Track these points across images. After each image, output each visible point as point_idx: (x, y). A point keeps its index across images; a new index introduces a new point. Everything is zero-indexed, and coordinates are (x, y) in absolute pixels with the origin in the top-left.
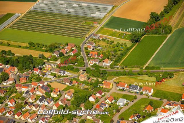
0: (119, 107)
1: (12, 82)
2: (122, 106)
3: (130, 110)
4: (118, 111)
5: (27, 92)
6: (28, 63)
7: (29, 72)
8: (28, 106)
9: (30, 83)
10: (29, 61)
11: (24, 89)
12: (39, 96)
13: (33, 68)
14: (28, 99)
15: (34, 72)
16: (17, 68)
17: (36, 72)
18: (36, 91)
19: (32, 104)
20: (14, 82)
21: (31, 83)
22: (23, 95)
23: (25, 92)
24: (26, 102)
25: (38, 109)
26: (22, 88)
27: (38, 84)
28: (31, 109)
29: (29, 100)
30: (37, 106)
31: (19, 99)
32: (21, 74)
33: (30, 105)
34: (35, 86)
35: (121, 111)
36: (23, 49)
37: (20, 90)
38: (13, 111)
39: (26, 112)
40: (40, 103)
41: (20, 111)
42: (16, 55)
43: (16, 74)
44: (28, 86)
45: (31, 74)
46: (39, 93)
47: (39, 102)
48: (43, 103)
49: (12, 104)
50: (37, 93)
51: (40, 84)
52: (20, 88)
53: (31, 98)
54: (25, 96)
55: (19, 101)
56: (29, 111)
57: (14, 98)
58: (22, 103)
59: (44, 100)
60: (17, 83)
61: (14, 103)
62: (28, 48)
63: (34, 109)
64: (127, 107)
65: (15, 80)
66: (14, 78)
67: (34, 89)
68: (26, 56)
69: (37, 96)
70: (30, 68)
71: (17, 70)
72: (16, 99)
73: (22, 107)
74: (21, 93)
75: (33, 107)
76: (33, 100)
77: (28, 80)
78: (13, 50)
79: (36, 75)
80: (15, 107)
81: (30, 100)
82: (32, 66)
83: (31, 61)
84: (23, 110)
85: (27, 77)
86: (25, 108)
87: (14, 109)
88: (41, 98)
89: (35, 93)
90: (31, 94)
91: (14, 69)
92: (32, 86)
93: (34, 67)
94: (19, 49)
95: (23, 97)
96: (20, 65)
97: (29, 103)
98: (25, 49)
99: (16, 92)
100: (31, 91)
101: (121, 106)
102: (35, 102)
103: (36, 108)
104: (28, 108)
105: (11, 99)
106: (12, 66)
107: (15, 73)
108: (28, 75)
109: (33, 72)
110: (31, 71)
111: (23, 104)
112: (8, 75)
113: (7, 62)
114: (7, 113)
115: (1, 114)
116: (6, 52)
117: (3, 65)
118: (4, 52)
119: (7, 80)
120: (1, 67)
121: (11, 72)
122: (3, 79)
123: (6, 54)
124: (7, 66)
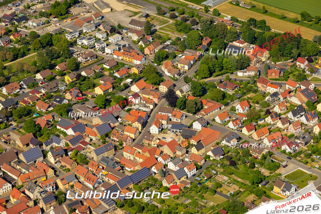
1: (253, 73)
5: (275, 94)
6: (290, 45)
7: (289, 62)
8: (269, 117)
9: (284, 82)
10: (293, 43)
11: (272, 89)
12: (294, 106)
13: (296, 56)
14: (274, 106)
15: (298, 63)
16: (268, 52)
17: (301, 64)
18: (291, 97)
19: (278, 116)
20: (256, 74)
21: (286, 82)
22: (267, 98)
23: (272, 93)
24: (268, 110)
25: (286, 125)
26: (268, 87)
27: (298, 85)
28: (274, 124)
29: (275, 108)
30: (286, 121)
31: (258, 103)
32: (273, 63)
33: (274, 116)
34: (292, 88)
36: (288, 23)
37: (263, 89)
38: (242, 121)
39: (265, 126)
40: (293, 118)
41: (254, 124)
42: (273, 30)
43: (264, 62)
44: (281, 86)
45: (291, 66)
46: (295, 101)
47: (292, 115)
48: (298, 118)
49: (244, 110)
50: (293, 101)
51: (302, 86)
52: (265, 86)
53: (279, 106)
54: (270, 100)
55: (258, 107)
56: (269, 127)
57: (250, 101)
58: (261, 111)
59: (301, 114)
60: (263, 76)
61: (247, 108)
62: (298, 22)
63: (279, 124)
65: (260, 71)
66: (260, 67)
67: (290, 92)
69: (291, 105)
70: (292, 55)
71: (268, 56)
72: (253, 102)
73: (259, 118)
74: (264, 95)
75: (277, 122)
76: (281, 110)
77: (282, 74)
78: (270, 21)
79: (299, 69)
80: (247, 115)
81: (277, 109)
82: (295, 52)
83: (296, 43)
84: (261, 122)
85: (281, 70)
86: (263, 121)
87: (244, 119)
88: (296, 108)
89: (289, 99)
90: (282, 99)
91: (262, 53)
92: (287, 86)
93: (299, 55)
94: (281, 21)
95: (266, 102)
96: (275, 47)
97: (273, 114)
98: (292, 24)
99: (256, 91)
100: (282, 94)
102: (285, 114)
103: (283, 124)
104: (269, 122)
105: (244, 100)
106: (261, 47)
107: (264, 60)
108: (284, 67)
109: (296, 64)
110: (292, 62)
111: (262, 114)
112: (249, 60)
113: (253, 40)
114: (231, 122)
115: (220, 122)
116: (257, 23)
117: (246, 44)
118: (252, 21)
119: (246, 68)
120: (241, 45)
121: (256, 56)
122: (239, 65)
123: (255, 26)
124: (252, 46)
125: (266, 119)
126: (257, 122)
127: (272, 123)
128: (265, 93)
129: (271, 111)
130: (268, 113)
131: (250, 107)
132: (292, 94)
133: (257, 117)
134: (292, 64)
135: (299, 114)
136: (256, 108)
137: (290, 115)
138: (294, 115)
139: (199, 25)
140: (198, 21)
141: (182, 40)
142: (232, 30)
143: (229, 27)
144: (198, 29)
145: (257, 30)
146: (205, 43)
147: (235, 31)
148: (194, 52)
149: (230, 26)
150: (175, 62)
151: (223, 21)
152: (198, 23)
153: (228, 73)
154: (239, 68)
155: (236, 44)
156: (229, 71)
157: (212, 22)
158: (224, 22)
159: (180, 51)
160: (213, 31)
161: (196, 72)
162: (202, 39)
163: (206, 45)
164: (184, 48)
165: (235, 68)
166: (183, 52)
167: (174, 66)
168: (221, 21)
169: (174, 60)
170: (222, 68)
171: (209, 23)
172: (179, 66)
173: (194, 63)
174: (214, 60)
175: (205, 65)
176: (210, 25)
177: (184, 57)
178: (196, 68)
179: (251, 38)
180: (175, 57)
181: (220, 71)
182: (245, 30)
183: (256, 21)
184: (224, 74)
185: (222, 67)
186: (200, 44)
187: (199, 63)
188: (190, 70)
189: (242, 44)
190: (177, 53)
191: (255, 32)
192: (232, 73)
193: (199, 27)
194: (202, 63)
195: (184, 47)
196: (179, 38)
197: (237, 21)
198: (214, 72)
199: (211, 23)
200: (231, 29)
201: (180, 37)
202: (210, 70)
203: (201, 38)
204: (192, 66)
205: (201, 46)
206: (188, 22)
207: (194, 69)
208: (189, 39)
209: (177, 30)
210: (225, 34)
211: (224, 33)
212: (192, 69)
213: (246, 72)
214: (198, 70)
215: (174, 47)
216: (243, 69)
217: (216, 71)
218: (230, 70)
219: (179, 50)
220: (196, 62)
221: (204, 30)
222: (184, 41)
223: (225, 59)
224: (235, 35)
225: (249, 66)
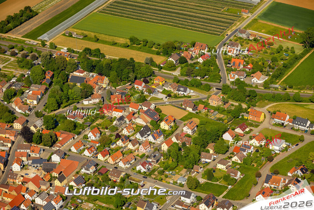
0: (273, 153)
1: (97, 101)
2: (278, 152)
3: (291, 159)
4: (270, 159)
5: (122, 118)
6: (126, 70)
7: (127, 86)
8: (120, 141)
9: (126, 105)
10: (129, 67)
11: (117, 113)
12: (139, 126)
13: (134, 79)
14: (122, 129)
15: (136, 86)
16: (107, 79)
17: (139, 86)
18: (135, 118)
19: (127, 138)
20: (100, 101)
21: (129, 105)
22: (115, 123)
23: (118, 117)
24: (118, 134)
25: (136, 146)
26: (114, 112)
27: (140, 107)
28: (125, 147)
29: (123, 131)
30: (135, 142)
31: (107, 128)
32: (113, 88)
33: (124, 139)
34: (135, 110)
35: (276, 160)
36: (119, 48)
37: (109, 115)
38: (96, 147)
39: (117, 150)
40: (141, 138)
41: (107, 149)
42: (107, 57)
43: (105, 89)
44: (124, 109)
45: (130, 89)
46: (140, 121)
47: (140, 136)
48: (145, 138)
49: (95, 136)
50: (138, 122)
51: (143, 107)
52: (111, 111)
53: (127, 129)
54: (118, 124)
55: (107, 132)
56: (122, 150)
57: (99, 127)
58: (111, 135)
59: (148, 134)
60: (107, 102)
61: (98, 135)
62: (128, 46)
63: (130, 146)
64: (286, 154)
65: (103, 97)
66: (102, 94)
67: (134, 114)
68: (124, 59)
69: (137, 126)
70: (129, 79)
71: (108, 82)
72: (102, 128)
73: (111, 143)
74: (112, 120)
75: (128, 144)
76: (129, 132)
77: (124, 98)
78: (104, 48)
79: (138, 91)
80: (99, 142)
81: (125, 132)
82: (132, 75)
83: (131, 67)
84: (113, 147)
85: (122, 94)
86: (115, 145)
87: (97, 145)
88: (142, 129)
89: (134, 120)
90: (128, 121)
91: (102, 80)
92: (130, 109)
93: (136, 78)
94: (113, 47)
95: (114, 126)
96: (113, 73)
97: (122, 137)
98: (123, 49)
99: (103, 117)
100: (127, 117)
101: (276, 152)
102: (133, 135)
103: (134, 146)
104: (120, 145)
105: (94, 127)
106: (100, 74)
107: (104, 86)
108: (124, 91)
109: (134, 86)
110: (130, 84)
111: (113, 138)
112: (92, 88)
113: (92, 68)
114: (86, 150)
115: (76, 151)
116: (92, 52)
117: (85, 73)
118: (88, 51)
119: (90, 96)
120: (82, 75)
121: (97, 83)
122: (84, 94)
123: (91, 54)
124: (91, 74)
125: (118, 143)
126: (109, 147)
127: (123, 146)
128: (112, 118)
129: (120, 134)
130: (118, 136)
131: (101, 134)
132: (136, 115)
133: (109, 142)
134: (131, 87)
135: (146, 134)
136: (107, 134)
137: (138, 136)
138: (142, 136)
139: (40, 59)
140: (37, 56)
141: (26, 76)
142: (72, 62)
143: (67, 59)
144: (39, 64)
145: (94, 59)
146: (48, 77)
147: (74, 62)
148: (40, 86)
149: (68, 57)
150: (23, 98)
151: (61, 54)
152: (37, 58)
153: (75, 102)
154: (84, 97)
155: (76, 74)
157: (51, 56)
159: (26, 87)
160: (54, 64)
161: (45, 105)
164: (29, 84)
165: (80, 98)
166: (29, 87)
167: (23, 102)
168: (59, 53)
169: (22, 96)
171: (49, 57)
172: (28, 101)
173: (41, 97)
174: (60, 92)
175: (53, 99)
176: (50, 59)
177: (31, 92)
178: (44, 101)
179: (89, 67)
180: (23, 93)
181: (67, 102)
182: (83, 60)
183: (90, 50)
184: (71, 104)
185: (68, 98)
186: (44, 78)
187: (46, 96)
188: (39, 104)
189: (82, 73)
190: (23, 89)
191: (93, 62)
192: (79, 102)
193: (39, 61)
194: (50, 97)
195: (29, 83)
196: (23, 74)
197: (73, 52)
198: (62, 103)
199: (51, 57)
200: (70, 60)
201: (23, 73)
202: (58, 103)
203: (44, 72)
204: (40, 100)
205: (45, 80)
206: (29, 58)
207: (42, 103)
208: (33, 75)
209: (19, 67)
210: (65, 66)
213: (91, 100)
214: (46, 103)
215: (20, 83)
216: (88, 98)
217: (63, 102)
218: (76, 100)
219: (25, 86)
220: (43, 96)
221: (45, 64)
222: (29, 77)
223: (70, 91)
224: (75, 66)
225: (93, 94)
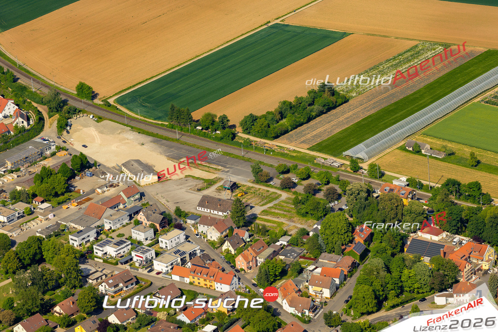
1: (466, 298)
16: (492, 250)
43: (486, 272)
66: (479, 283)
71: (493, 258)
78: (490, 183)
91: (481, 253)
106: (478, 239)
107: (486, 266)
112: (456, 269)
113: (459, 225)
116: (462, 189)
117: (444, 234)
118: (453, 186)
119: (451, 287)
120: (435, 238)
121: (468, 259)
122: (437, 282)
123: (459, 194)
124: (457, 238)
139: (344, 199)
140: (340, 191)
141: (311, 234)
142: (415, 208)
143: (405, 202)
144: (341, 209)
145: (465, 204)
146: (359, 239)
147: (420, 210)
148: (339, 258)
149: (407, 198)
150: (301, 282)
151: (392, 190)
152: (339, 197)
153: (415, 299)
154: (437, 287)
155: (425, 236)
156: (415, 295)
157: (369, 192)
158: (395, 192)
159: (310, 258)
160: (375, 212)
161: (347, 301)
162: (353, 230)
163: (362, 242)
164: (317, 252)
165: (428, 289)
166: (315, 259)
167: (300, 290)
168: (388, 188)
169: (299, 278)
170: (402, 290)
171: (364, 195)
172: (312, 290)
173: (341, 283)
174: (383, 273)
175: (367, 287)
176: (366, 199)
177: (319, 270)
178: (346, 292)
179: (454, 223)
180: (301, 271)
181: (398, 296)
182: (441, 206)
183: (459, 184)
184: (407, 302)
185: (402, 288)
186: (351, 242)
187: (352, 281)
188: (335, 298)
189: (437, 235)
190: (303, 263)
191: (462, 210)
192: (423, 300)
193: (343, 203)
194: (359, 283)
195: (317, 250)
196: (304, 229)
197: (421, 186)
198: (386, 299)
199: (369, 195)
200: (411, 205)
201: (305, 227)
202: (376, 297)
203: (351, 228)
204: (337, 288)
205: (353, 245)
206: (320, 196)
207: (342, 295)
208: (327, 232)
209: (298, 213)
210: (399, 216)
211: (397, 214)
212: (338, 295)
213: (452, 296)
214: (351, 297)
215: (297, 249)
216: (445, 290)
217: (390, 296)
218: (418, 293)
219: (307, 255)
220: (345, 279)
221: (355, 211)
222: (316, 236)
223: (406, 271)
224: (421, 218)
225: (457, 281)
